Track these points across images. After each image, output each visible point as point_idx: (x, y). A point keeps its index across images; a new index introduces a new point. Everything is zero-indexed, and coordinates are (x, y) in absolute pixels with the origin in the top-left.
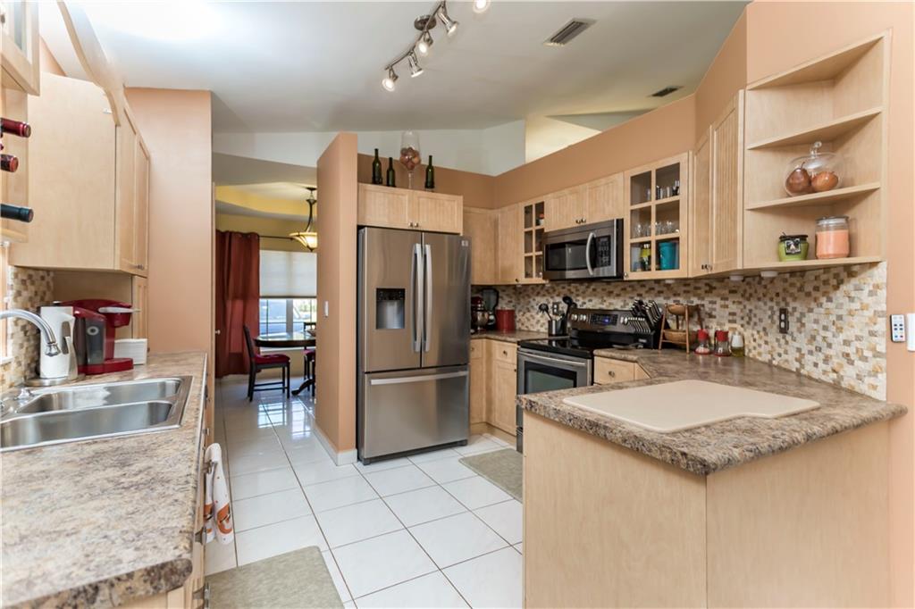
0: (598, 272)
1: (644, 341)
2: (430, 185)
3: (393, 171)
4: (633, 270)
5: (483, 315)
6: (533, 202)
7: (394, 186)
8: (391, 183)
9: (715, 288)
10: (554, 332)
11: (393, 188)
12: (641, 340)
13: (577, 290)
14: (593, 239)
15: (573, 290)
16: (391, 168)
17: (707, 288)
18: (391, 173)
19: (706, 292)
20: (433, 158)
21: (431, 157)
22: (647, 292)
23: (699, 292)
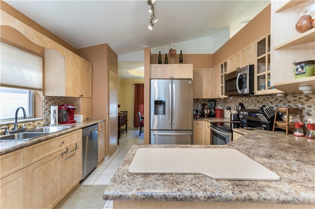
0: (243, 91)
1: (265, 126)
2: (181, 61)
3: (167, 58)
4: (259, 90)
5: (207, 111)
6: (223, 63)
7: (167, 64)
8: (166, 62)
9: (311, 98)
10: (233, 119)
11: (167, 65)
12: (263, 126)
13: (245, 100)
14: (241, 76)
15: (244, 100)
16: (166, 57)
17: (306, 98)
18: (166, 59)
19: (306, 100)
20: (182, 51)
21: (181, 51)
22: (274, 101)
23: (301, 100)
